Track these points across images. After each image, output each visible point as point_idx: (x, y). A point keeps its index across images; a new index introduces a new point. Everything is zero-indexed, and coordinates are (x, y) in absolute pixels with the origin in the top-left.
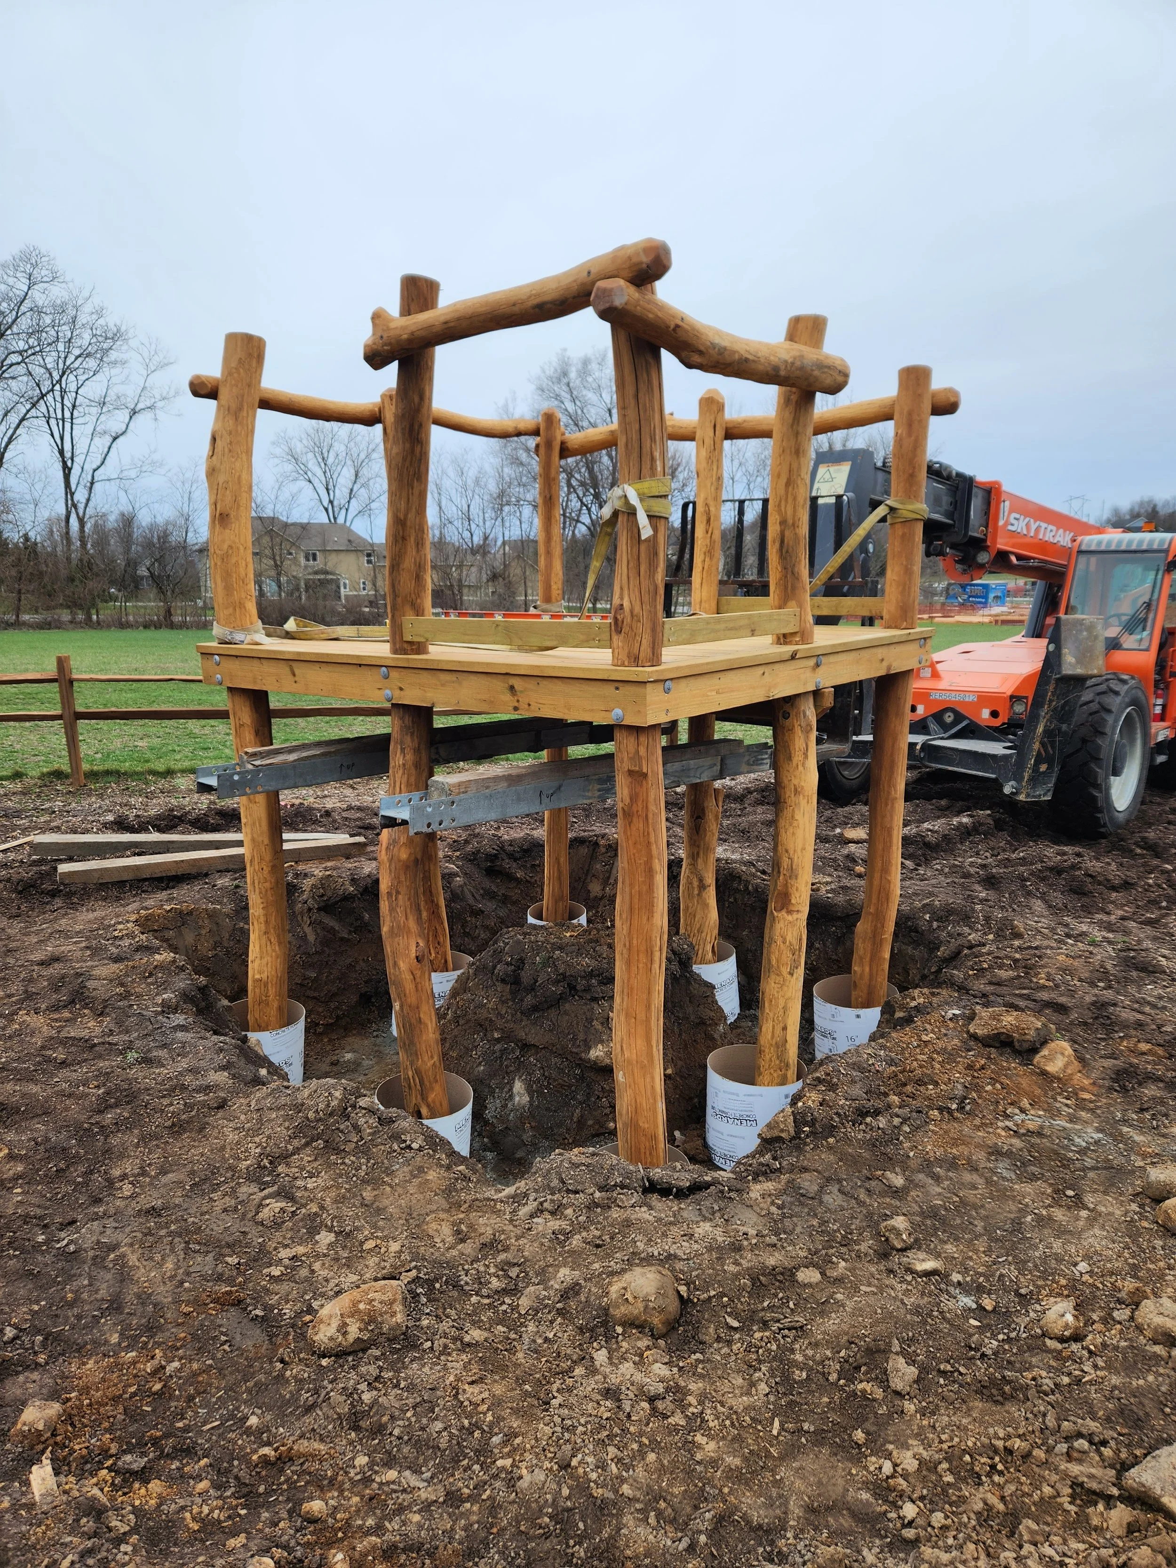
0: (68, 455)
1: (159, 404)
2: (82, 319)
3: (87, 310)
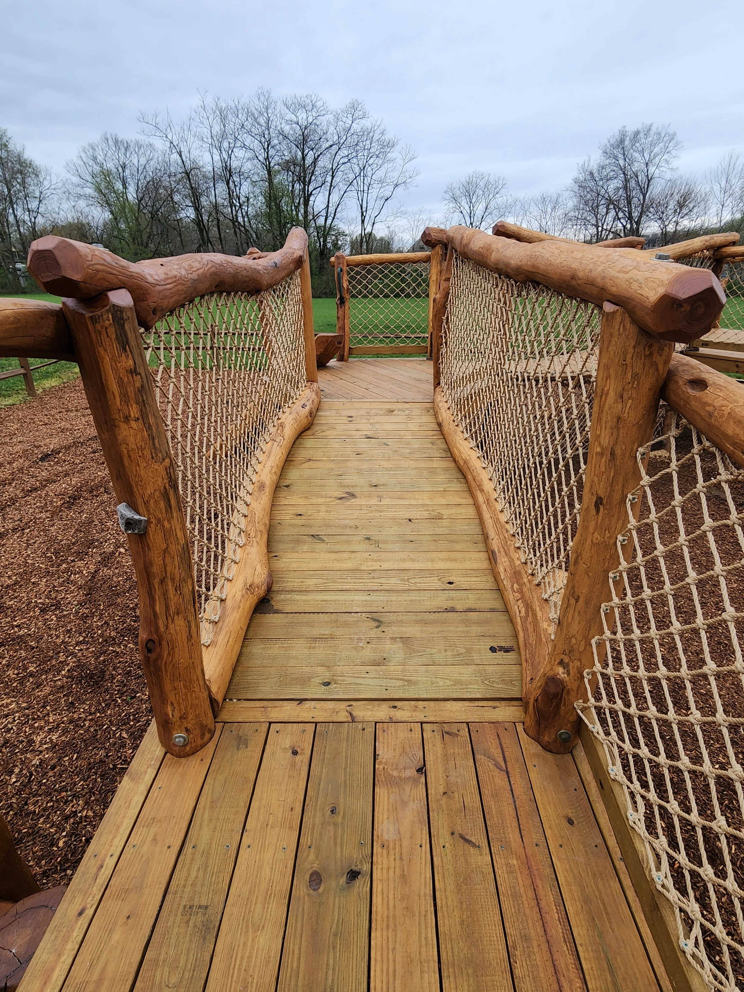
0: (364, 210)
3: (378, 132)
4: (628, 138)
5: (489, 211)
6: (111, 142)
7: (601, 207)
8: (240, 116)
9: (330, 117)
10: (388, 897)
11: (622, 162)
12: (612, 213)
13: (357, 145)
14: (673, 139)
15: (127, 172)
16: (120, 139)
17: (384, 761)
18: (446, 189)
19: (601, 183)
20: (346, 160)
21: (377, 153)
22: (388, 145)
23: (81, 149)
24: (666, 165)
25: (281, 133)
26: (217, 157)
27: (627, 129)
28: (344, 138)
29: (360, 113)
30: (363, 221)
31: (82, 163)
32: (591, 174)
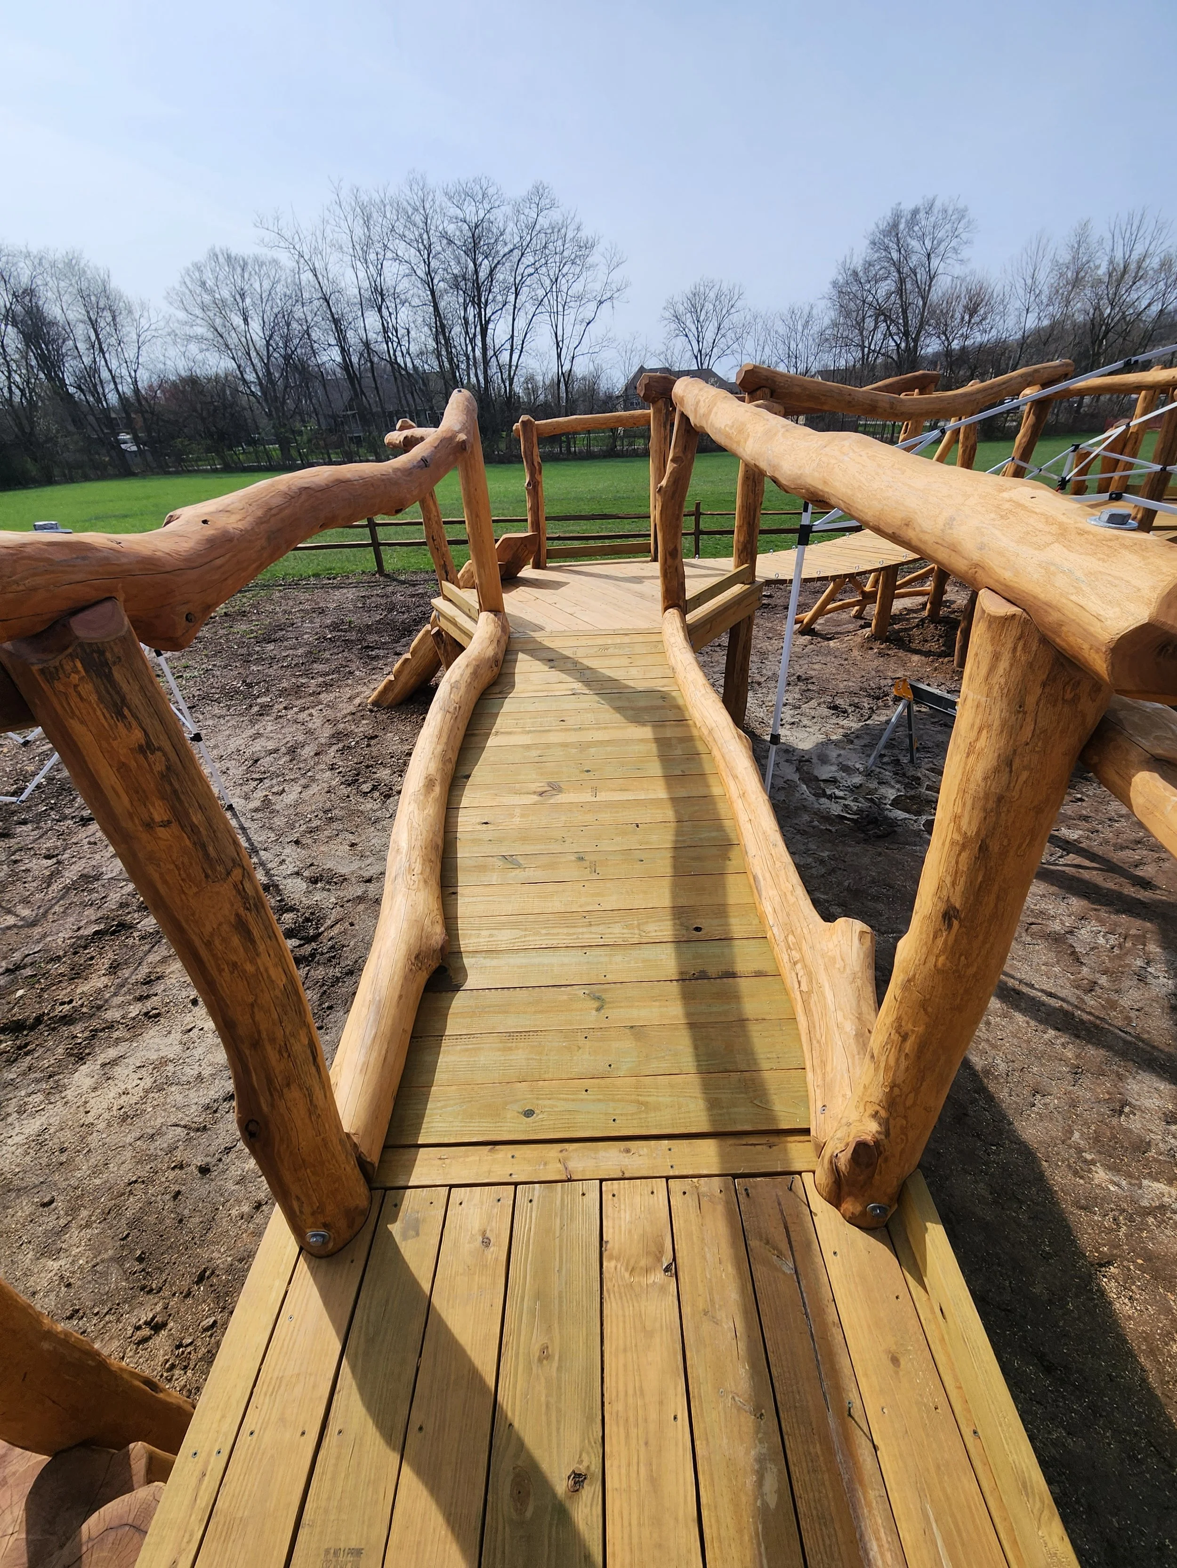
0: (559, 339)
1: (615, 295)
2: (570, 235)
3: (572, 227)
4: (903, 220)
5: (722, 332)
6: (222, 260)
7: (867, 320)
8: (388, 216)
9: (507, 209)
10: (630, 1524)
11: (895, 255)
12: (883, 327)
13: (545, 247)
14: (963, 216)
15: (248, 301)
16: (233, 255)
17: (615, 1253)
18: (665, 305)
19: (867, 287)
20: (531, 270)
21: (573, 257)
22: (587, 246)
23: (183, 272)
24: (954, 256)
25: (444, 235)
26: (362, 274)
27: (902, 207)
28: (528, 238)
29: (548, 201)
30: (559, 356)
31: (187, 291)
32: (855, 273)
